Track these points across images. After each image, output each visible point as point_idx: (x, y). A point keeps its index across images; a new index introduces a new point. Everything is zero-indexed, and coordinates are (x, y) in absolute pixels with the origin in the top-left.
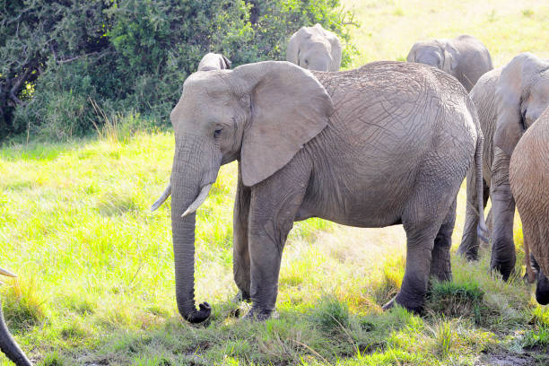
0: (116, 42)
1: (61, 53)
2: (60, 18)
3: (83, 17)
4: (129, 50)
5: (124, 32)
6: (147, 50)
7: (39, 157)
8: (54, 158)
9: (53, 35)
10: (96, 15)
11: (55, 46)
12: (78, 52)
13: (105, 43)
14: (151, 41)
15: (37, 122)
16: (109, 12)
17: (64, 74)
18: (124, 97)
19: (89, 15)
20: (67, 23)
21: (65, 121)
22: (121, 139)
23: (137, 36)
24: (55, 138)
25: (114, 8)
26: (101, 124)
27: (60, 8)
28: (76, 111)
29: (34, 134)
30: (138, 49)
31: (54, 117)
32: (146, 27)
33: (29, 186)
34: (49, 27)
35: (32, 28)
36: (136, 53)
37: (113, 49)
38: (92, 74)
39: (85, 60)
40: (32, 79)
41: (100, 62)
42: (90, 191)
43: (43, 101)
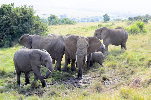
0: (15, 33)
1: (7, 35)
2: (6, 30)
3: (10, 30)
4: (17, 34)
5: (16, 32)
6: (20, 34)
7: (4, 50)
8: (6, 50)
9: (5, 32)
10: (12, 29)
11: (6, 34)
12: (9, 35)
14: (20, 33)
15: (3, 45)
16: (14, 29)
17: (7, 38)
18: (16, 41)
19: (11, 29)
20: (7, 31)
21: (8, 45)
22: (16, 47)
23: (18, 32)
24: (6, 47)
25: (14, 28)
26: (13, 45)
27: (6, 28)
28: (9, 43)
29: (3, 47)
30: (18, 34)
31: (6, 44)
32: (19, 31)
33: (3, 54)
34: (5, 31)
35: (2, 31)
36: (18, 35)
37: (14, 34)
38: (11, 38)
39: (10, 36)
40: (3, 39)
41: (13, 36)
42: (12, 55)
43: (4, 42)
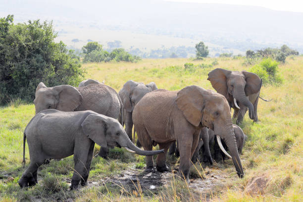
0: (14, 77)
3: (4, 70)
4: (18, 80)
5: (16, 74)
6: (23, 80)
10: (8, 69)
13: (10, 78)
14: (25, 77)
16: (12, 68)
18: (16, 94)
19: (5, 69)
22: (15, 106)
23: (20, 76)
25: (13, 67)
26: (9, 102)
28: (2, 98)
30: (21, 79)
32: (23, 73)
36: (20, 81)
37: (13, 79)
38: (6, 87)
39: (4, 83)
41: (9, 83)
42: (6, 122)
